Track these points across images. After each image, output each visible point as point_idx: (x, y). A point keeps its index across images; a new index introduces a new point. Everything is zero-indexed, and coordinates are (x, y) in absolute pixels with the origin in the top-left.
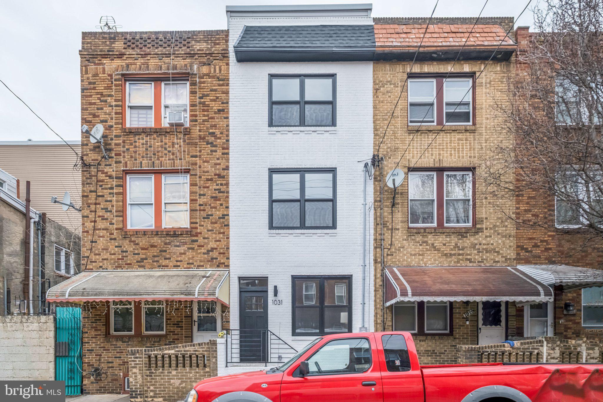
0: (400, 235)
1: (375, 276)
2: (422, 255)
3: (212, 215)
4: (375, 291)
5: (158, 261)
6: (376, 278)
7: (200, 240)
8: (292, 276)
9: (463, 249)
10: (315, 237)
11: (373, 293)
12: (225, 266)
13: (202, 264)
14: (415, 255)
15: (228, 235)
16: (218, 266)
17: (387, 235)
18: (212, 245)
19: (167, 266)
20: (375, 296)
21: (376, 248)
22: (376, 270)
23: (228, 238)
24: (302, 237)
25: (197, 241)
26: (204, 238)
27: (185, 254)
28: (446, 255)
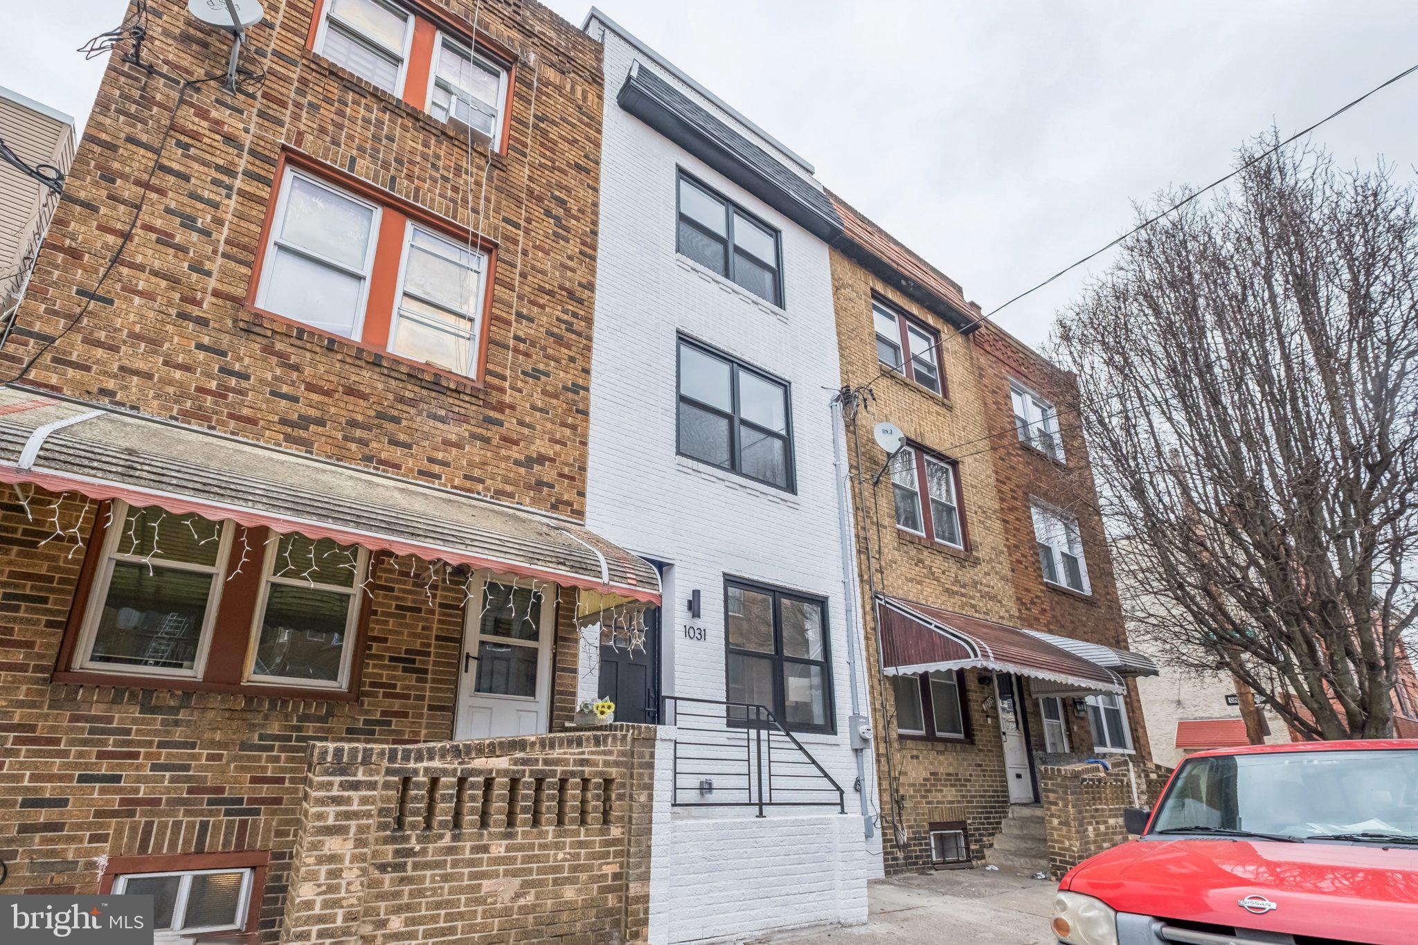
0: (889, 538)
1: (863, 607)
2: (920, 583)
3: (547, 375)
4: (867, 638)
5: (363, 443)
6: (865, 613)
7: (511, 424)
8: (725, 574)
9: (964, 586)
10: (763, 499)
11: (863, 642)
12: (573, 511)
13: (509, 488)
14: (911, 580)
15: (585, 436)
16: (554, 507)
17: (872, 533)
18: (541, 446)
19: (398, 467)
20: (867, 650)
21: (859, 552)
22: (863, 594)
23: (584, 444)
24: (741, 492)
25: (501, 424)
26: (521, 423)
27: (459, 446)
28: (947, 590)
